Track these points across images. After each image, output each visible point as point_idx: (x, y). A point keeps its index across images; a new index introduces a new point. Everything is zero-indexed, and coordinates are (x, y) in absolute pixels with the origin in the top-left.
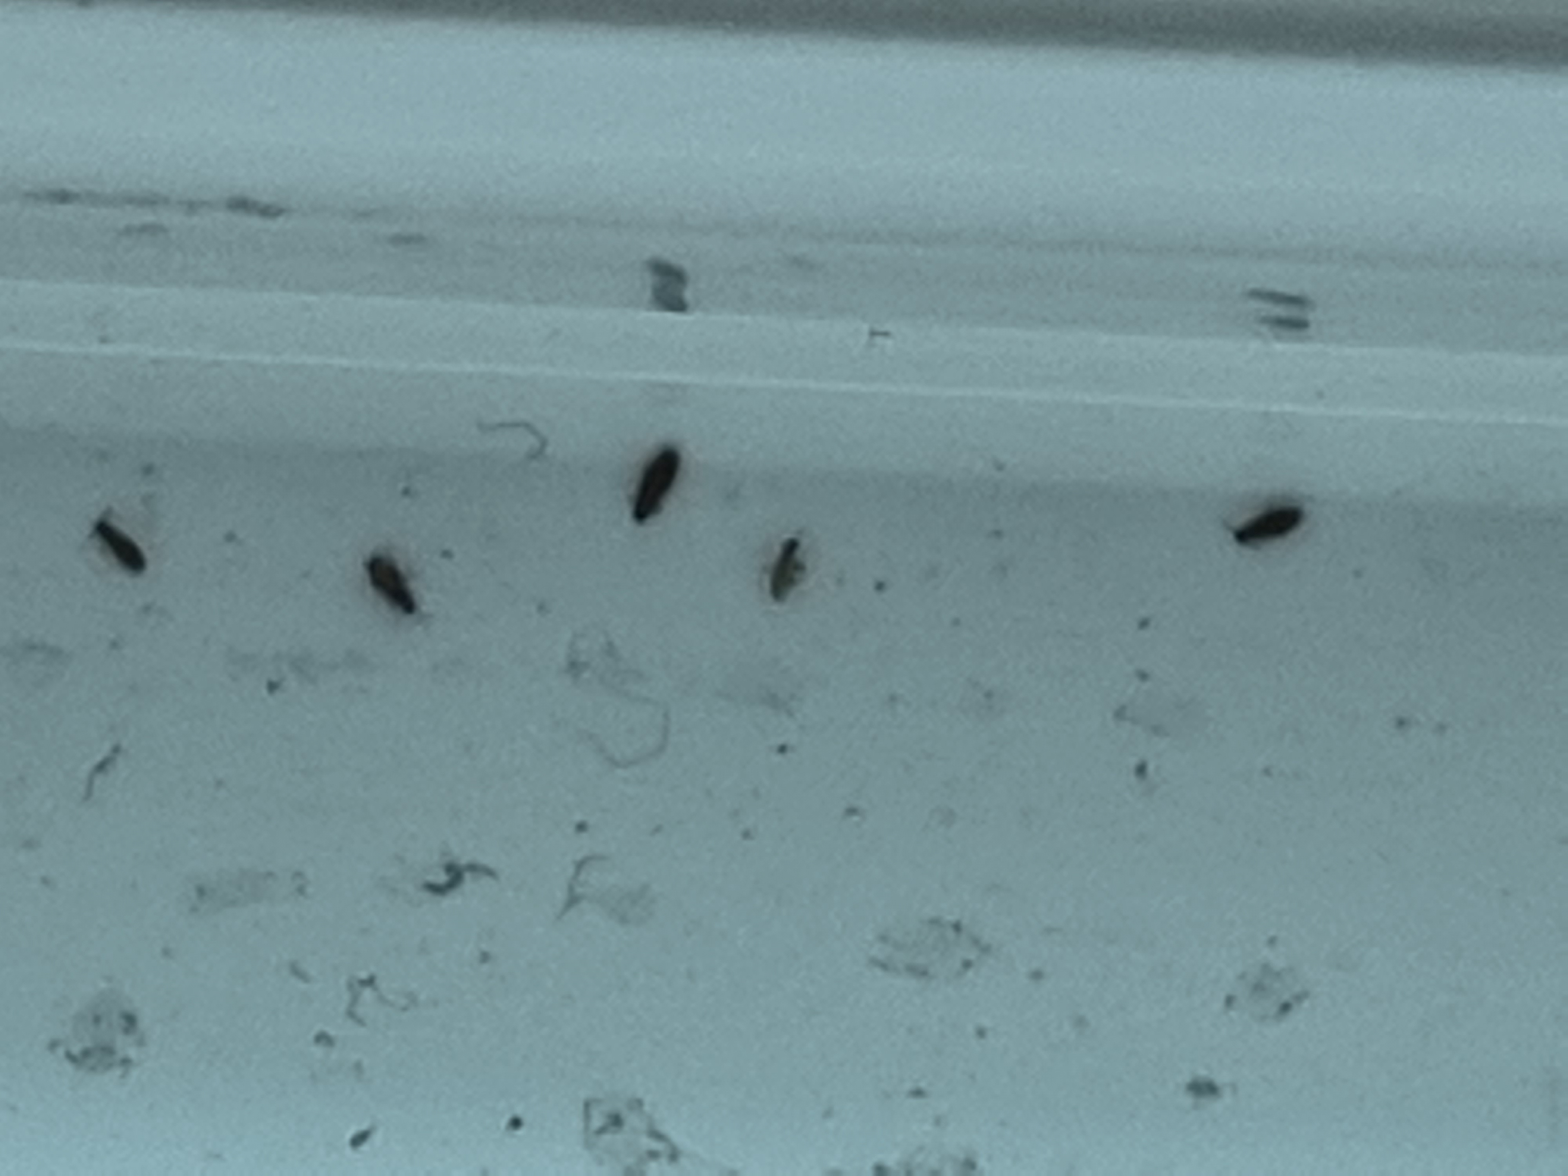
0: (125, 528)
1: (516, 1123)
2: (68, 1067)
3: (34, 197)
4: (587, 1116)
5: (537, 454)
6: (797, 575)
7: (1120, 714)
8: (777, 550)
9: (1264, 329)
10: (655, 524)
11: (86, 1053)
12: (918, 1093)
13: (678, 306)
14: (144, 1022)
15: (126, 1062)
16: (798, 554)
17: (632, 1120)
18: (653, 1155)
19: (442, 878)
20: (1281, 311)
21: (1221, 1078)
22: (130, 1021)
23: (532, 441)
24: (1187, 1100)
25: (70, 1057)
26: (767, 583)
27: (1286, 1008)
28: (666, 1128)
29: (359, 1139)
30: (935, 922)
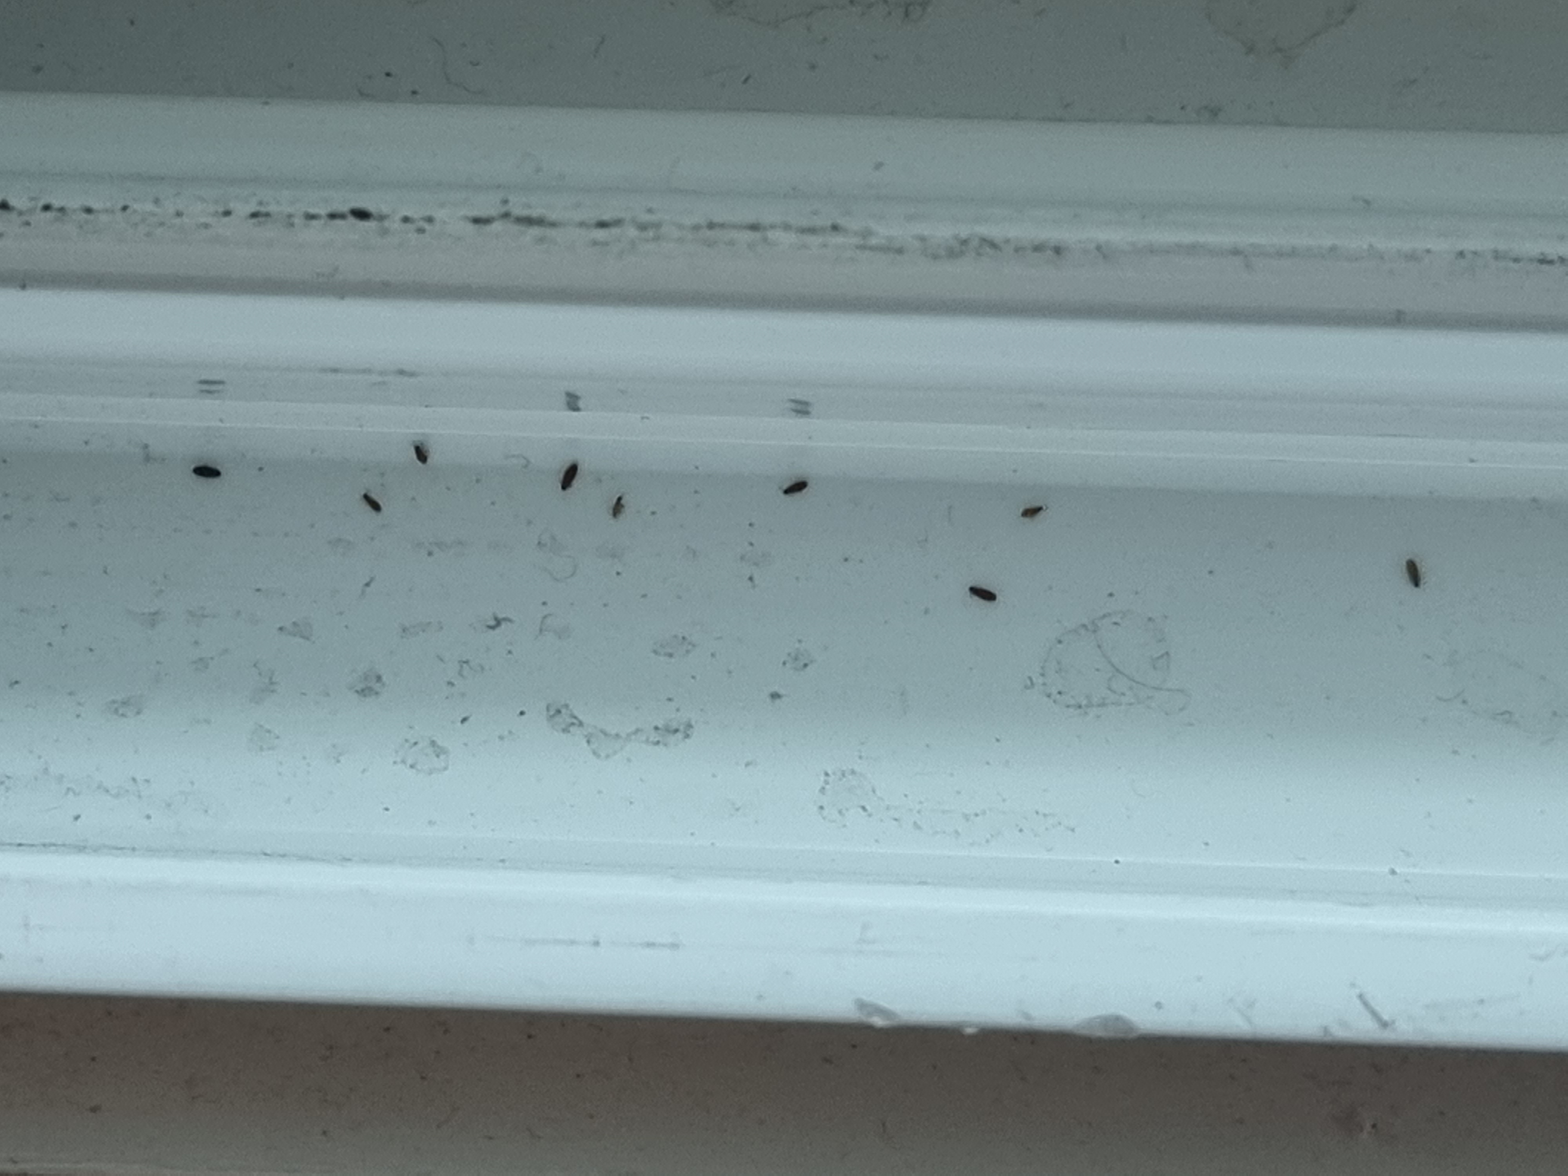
0: (374, 496)
1: (522, 713)
2: (356, 695)
3: (324, 370)
4: (548, 709)
5: (526, 466)
6: (622, 510)
7: (742, 558)
8: (615, 500)
9: (794, 414)
10: (569, 491)
11: (363, 690)
12: (670, 700)
13: (577, 409)
14: (384, 678)
15: (377, 693)
16: (623, 502)
17: (564, 711)
18: (573, 724)
19: (493, 623)
20: (799, 407)
21: (782, 692)
22: (379, 678)
23: (523, 462)
24: (768, 700)
25: (357, 692)
26: (611, 511)
27: (806, 665)
28: (576, 713)
29: (464, 720)
30: (676, 637)
